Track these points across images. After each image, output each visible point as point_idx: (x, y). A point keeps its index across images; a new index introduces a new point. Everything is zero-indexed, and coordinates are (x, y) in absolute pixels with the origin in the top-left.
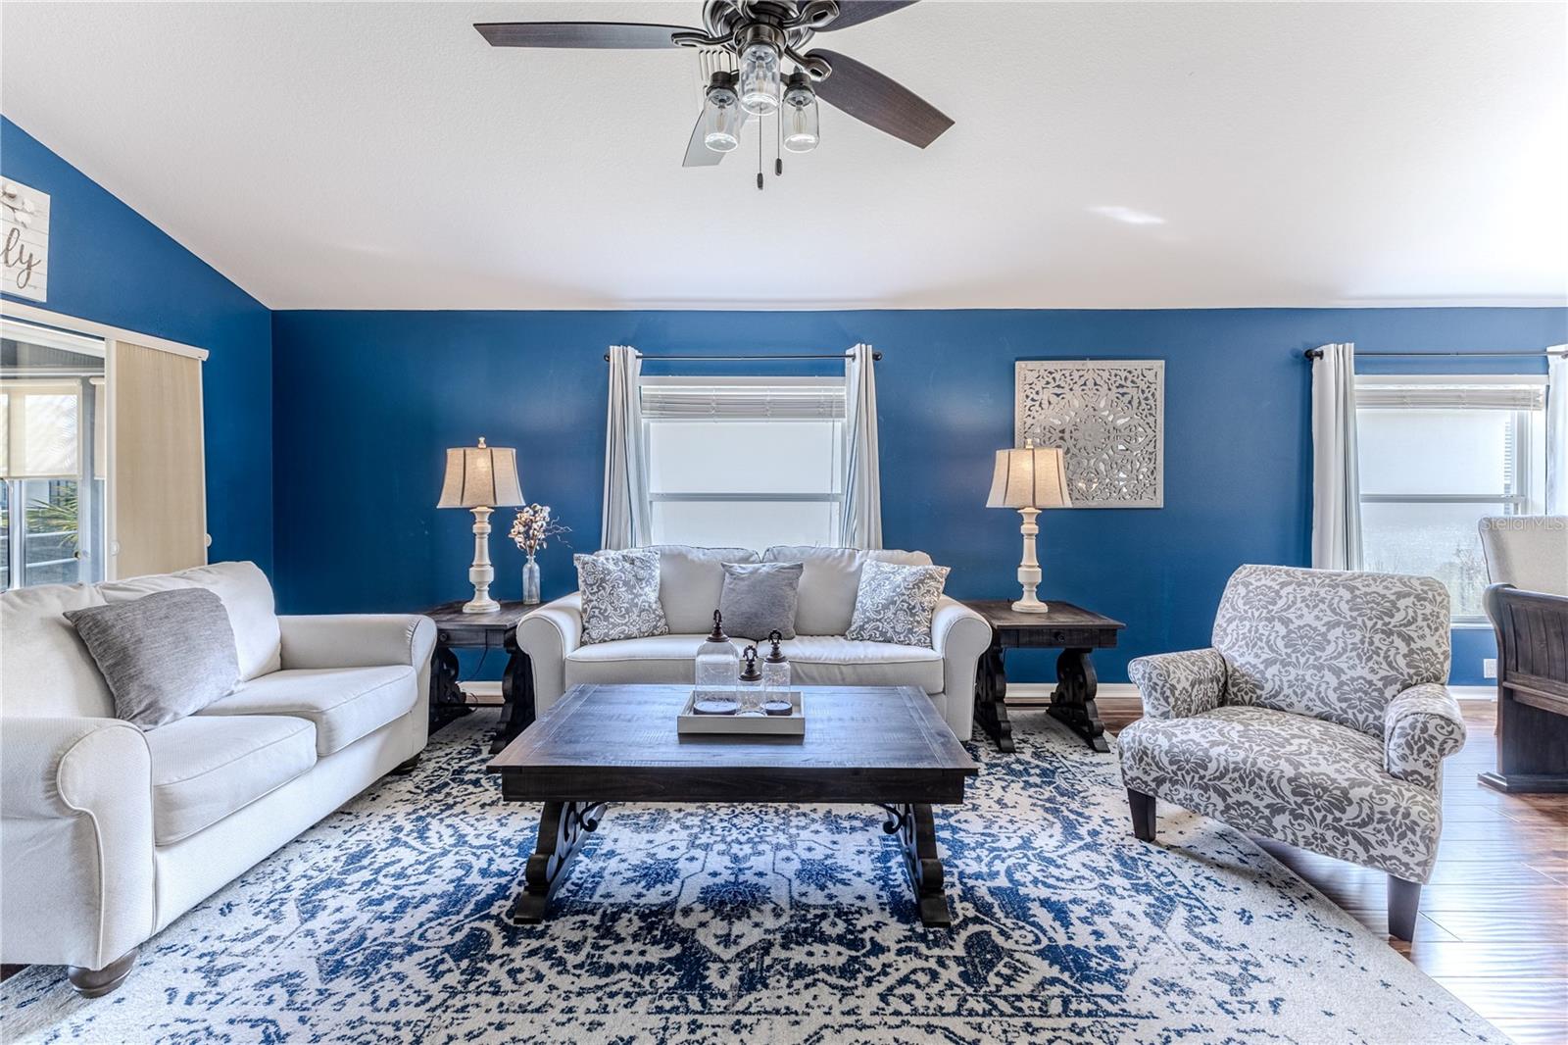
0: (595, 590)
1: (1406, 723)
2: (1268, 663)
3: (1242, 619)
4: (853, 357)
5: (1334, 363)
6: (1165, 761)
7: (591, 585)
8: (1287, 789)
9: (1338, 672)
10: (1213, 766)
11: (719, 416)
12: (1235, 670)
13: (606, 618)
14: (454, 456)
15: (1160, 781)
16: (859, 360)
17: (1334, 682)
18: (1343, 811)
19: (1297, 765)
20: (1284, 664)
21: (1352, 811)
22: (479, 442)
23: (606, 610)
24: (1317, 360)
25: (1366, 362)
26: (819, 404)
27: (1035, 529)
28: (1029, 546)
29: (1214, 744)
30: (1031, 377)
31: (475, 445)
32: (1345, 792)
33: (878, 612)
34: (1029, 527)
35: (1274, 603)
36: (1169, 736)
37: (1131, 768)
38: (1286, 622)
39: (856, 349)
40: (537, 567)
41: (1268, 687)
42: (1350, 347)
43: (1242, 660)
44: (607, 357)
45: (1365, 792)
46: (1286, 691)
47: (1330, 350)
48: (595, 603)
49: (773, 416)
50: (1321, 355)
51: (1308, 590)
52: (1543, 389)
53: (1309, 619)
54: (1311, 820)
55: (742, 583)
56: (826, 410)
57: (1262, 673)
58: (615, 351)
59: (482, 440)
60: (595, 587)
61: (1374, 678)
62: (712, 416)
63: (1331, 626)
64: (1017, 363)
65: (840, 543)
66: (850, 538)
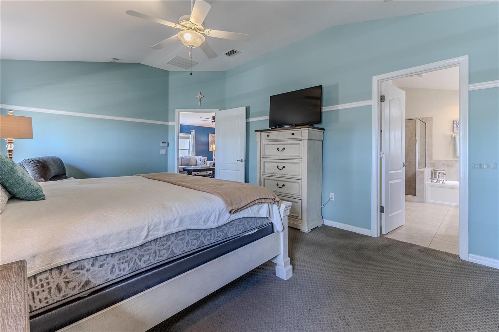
16: (193, 132)
26: (188, 137)
64: (210, 134)
65: (190, 155)
66: (192, 154)
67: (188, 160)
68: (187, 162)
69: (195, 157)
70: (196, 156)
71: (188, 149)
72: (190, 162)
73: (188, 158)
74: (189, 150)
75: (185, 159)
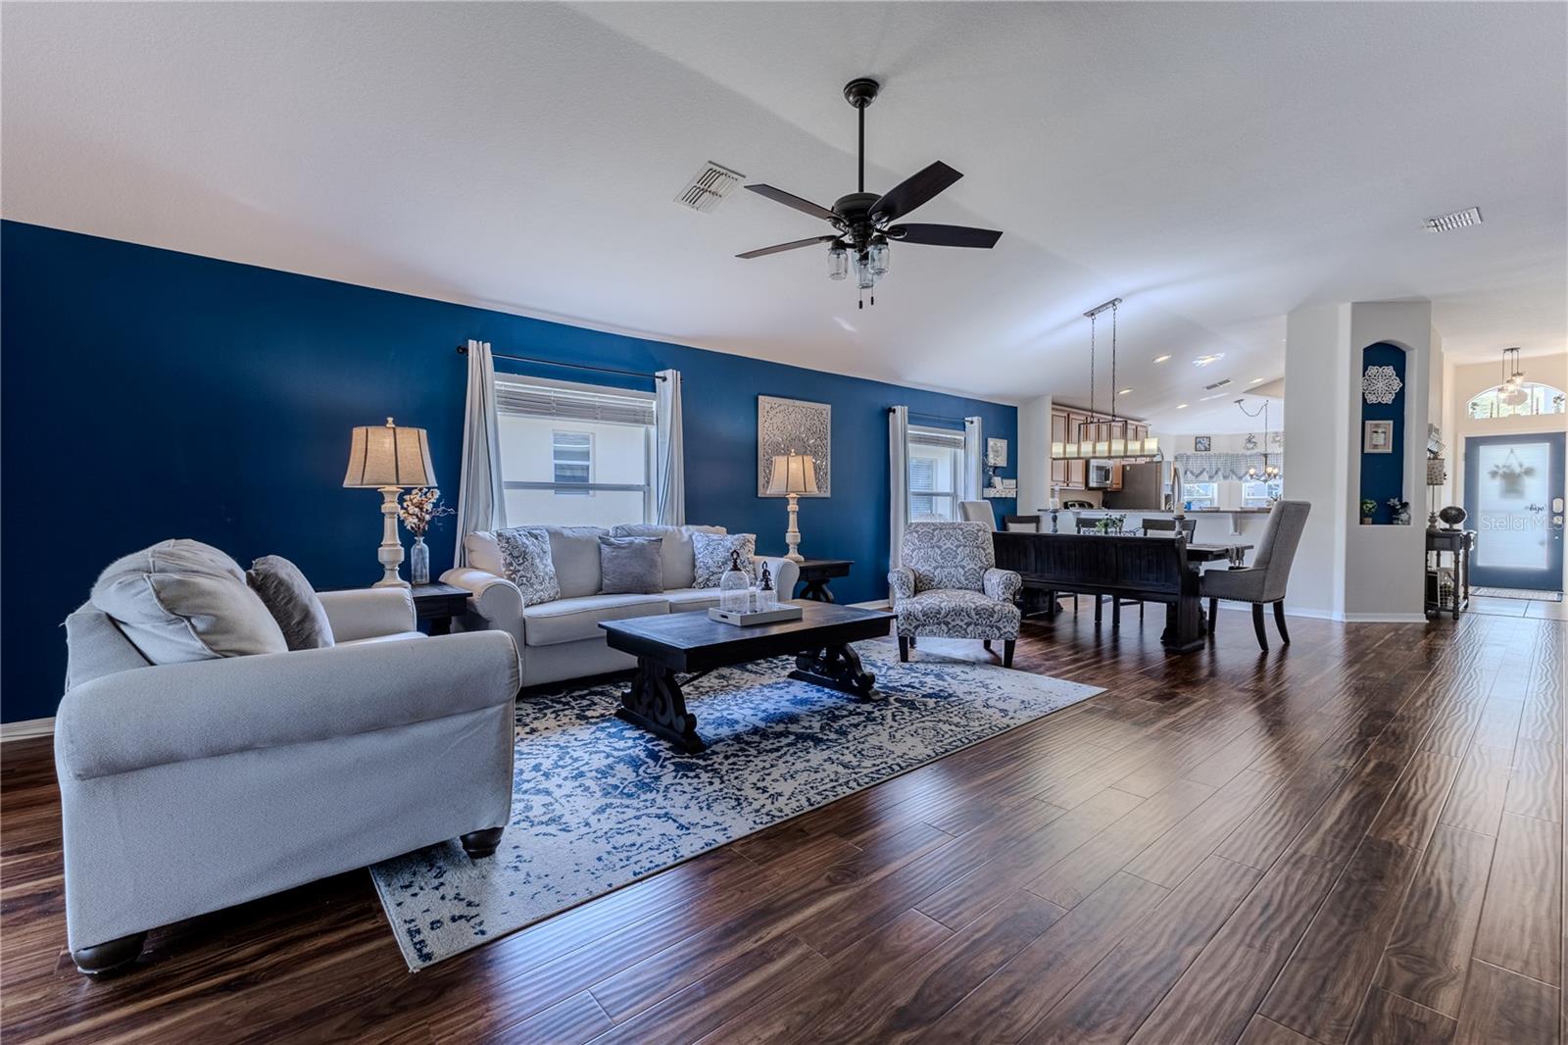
0: (521, 561)
1: (1004, 579)
2: (935, 568)
3: (919, 549)
4: (664, 379)
5: (900, 413)
6: (920, 615)
7: (517, 557)
8: (973, 613)
9: (963, 567)
10: (943, 612)
11: (558, 415)
12: (920, 575)
13: (532, 585)
14: (358, 433)
15: (916, 628)
16: (669, 382)
17: (963, 573)
18: (993, 617)
19: (974, 603)
20: (942, 567)
21: (996, 616)
22: (387, 422)
23: (531, 578)
24: (891, 414)
25: (914, 419)
26: (635, 412)
27: (797, 508)
28: (793, 519)
29: (941, 602)
30: (768, 407)
31: (384, 423)
32: (993, 609)
33: (720, 567)
34: (793, 507)
35: (932, 539)
36: (921, 604)
37: (903, 624)
38: (939, 547)
39: (669, 373)
40: (426, 548)
41: (936, 580)
42: (906, 408)
43: (923, 569)
44: (466, 350)
45: (998, 607)
46: (945, 580)
47: (898, 408)
48: (522, 572)
49: (602, 419)
50: (894, 411)
51: (945, 531)
52: (963, 438)
53: (949, 545)
54: (981, 625)
55: (624, 551)
56: (638, 417)
57: (933, 574)
58: (472, 344)
59: (390, 419)
60: (520, 559)
61: (976, 568)
62: (551, 414)
63: (958, 547)
64: (760, 397)
65: (654, 523)
66: (662, 519)
67: (639, 552)
68: (637, 567)
69: (686, 536)
70: (692, 528)
71: (642, 482)
72: (653, 564)
73: (638, 540)
74: (645, 489)
75: (619, 547)
